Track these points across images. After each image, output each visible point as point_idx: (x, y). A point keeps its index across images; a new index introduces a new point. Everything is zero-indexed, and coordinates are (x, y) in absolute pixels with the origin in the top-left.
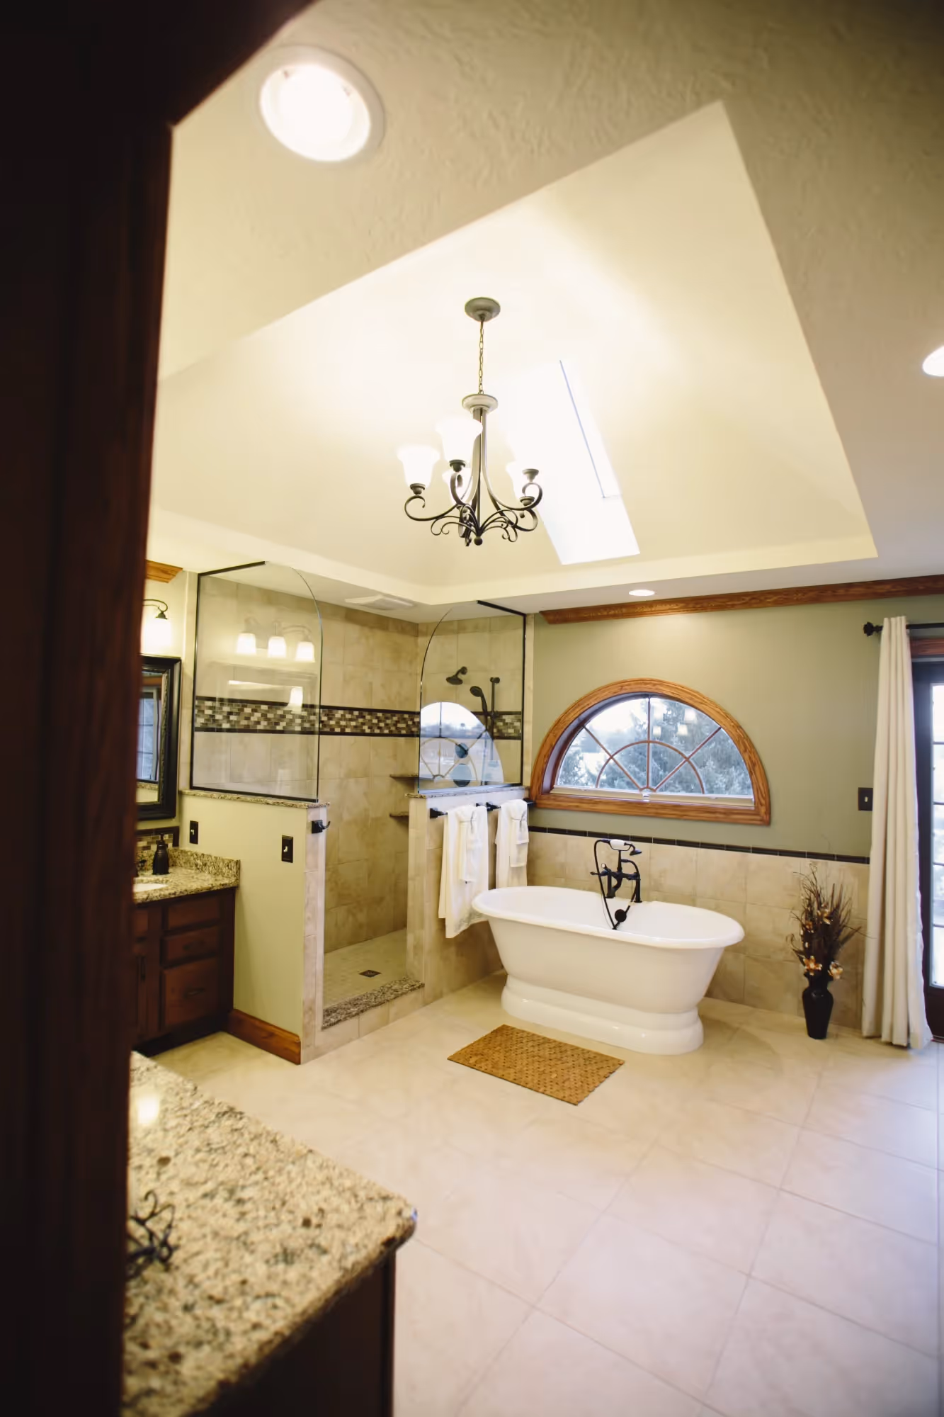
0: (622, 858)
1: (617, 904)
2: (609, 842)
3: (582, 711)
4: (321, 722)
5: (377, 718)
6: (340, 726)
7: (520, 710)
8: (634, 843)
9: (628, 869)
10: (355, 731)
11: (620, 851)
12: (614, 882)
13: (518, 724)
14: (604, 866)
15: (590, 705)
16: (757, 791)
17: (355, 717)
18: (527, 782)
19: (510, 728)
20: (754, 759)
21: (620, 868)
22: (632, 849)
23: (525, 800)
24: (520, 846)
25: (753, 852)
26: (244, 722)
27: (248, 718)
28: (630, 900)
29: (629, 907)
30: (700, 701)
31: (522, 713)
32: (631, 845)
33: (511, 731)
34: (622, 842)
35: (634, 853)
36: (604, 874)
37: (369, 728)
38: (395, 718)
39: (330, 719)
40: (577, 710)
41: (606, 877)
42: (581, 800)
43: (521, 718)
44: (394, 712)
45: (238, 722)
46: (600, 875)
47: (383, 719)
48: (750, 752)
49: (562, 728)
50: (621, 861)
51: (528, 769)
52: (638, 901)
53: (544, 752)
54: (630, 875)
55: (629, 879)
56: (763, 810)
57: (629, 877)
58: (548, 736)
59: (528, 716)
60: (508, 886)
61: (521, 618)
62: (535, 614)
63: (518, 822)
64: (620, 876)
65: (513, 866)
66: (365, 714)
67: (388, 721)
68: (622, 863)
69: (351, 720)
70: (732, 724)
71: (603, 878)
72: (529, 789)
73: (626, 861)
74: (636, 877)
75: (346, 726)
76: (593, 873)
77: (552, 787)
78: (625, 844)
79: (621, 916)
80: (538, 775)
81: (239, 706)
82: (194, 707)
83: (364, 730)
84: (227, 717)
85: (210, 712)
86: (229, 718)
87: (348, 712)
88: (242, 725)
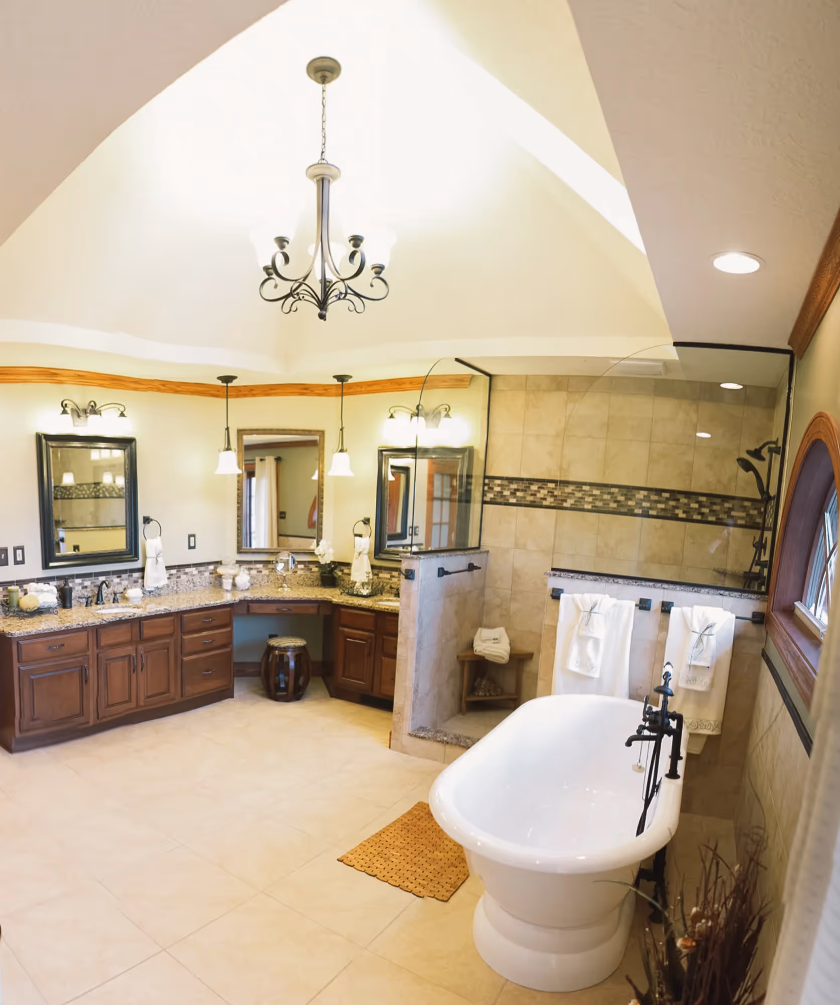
4: (616, 501)
6: (641, 507)
10: (662, 514)
26: (531, 498)
27: (534, 495)
37: (684, 512)
38: (727, 505)
39: (628, 499)
45: (525, 497)
67: (715, 508)
75: (650, 508)
81: (526, 483)
82: (484, 485)
83: (678, 514)
84: (513, 493)
85: (498, 489)
86: (515, 494)
87: (654, 493)
88: (528, 501)
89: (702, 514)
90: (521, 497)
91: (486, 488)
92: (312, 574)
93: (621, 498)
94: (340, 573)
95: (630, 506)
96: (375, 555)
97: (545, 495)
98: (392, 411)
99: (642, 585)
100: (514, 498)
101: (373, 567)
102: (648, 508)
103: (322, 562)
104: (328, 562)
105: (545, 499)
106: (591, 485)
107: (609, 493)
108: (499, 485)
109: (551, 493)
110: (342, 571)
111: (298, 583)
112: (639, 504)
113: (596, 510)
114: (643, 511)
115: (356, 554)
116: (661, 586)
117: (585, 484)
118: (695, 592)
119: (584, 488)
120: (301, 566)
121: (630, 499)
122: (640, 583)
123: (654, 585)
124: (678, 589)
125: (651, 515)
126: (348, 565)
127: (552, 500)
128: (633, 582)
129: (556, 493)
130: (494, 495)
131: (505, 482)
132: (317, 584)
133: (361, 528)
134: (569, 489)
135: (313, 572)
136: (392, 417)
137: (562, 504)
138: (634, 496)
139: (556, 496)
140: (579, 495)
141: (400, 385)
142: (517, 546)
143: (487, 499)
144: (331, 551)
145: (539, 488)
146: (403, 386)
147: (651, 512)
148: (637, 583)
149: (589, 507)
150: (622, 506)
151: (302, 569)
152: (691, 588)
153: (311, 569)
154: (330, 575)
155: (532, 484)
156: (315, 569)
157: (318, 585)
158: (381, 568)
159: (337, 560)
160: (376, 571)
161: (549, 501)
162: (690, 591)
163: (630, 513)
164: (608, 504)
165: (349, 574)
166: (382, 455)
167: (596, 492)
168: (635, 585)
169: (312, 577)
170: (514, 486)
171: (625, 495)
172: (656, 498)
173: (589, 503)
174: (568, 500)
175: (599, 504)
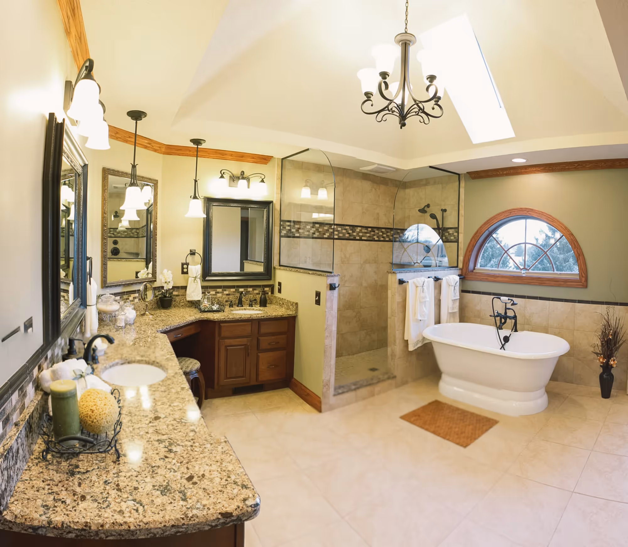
0: (507, 307)
1: (504, 333)
2: (500, 298)
3: (489, 227)
4: (348, 233)
5: (382, 232)
6: (359, 236)
7: (457, 226)
8: (514, 299)
9: (510, 313)
10: (369, 239)
11: (506, 303)
12: (503, 320)
13: (456, 234)
14: (496, 311)
15: (494, 223)
16: (580, 270)
17: (369, 231)
18: (460, 265)
19: (452, 236)
20: (579, 252)
21: (506, 313)
22: (512, 302)
23: (459, 275)
24: (454, 301)
25: (578, 303)
26: (307, 233)
27: (309, 231)
28: (511, 330)
29: (510, 334)
30: (552, 221)
31: (458, 228)
32: (512, 300)
33: (452, 238)
34: (507, 298)
35: (513, 304)
36: (497, 316)
37: (377, 237)
38: (392, 232)
39: (353, 232)
40: (487, 226)
41: (499, 318)
42: (489, 275)
43: (457, 231)
44: (391, 229)
45: (303, 233)
46: (495, 317)
47: (385, 232)
48: (577, 248)
49: (479, 236)
50: (506, 309)
51: (461, 258)
52: (516, 331)
53: (469, 249)
54: (511, 317)
55: (510, 319)
56: (583, 279)
57: (510, 318)
58: (471, 241)
59: (461, 230)
60: (447, 322)
61: (457, 176)
62: (464, 174)
63: (453, 287)
64: (506, 317)
65: (450, 311)
66: (375, 230)
67: (389, 234)
68: (507, 310)
69: (366, 233)
70: (569, 233)
71: (496, 318)
72: (461, 269)
73: (509, 309)
74: (515, 317)
75: (362, 236)
76: (491, 316)
77: (474, 269)
78: (509, 299)
79: (506, 339)
80: (466, 262)
81: (304, 225)
82: (280, 225)
83: (375, 238)
84: (298, 230)
85: (289, 228)
86: (299, 231)
87: (365, 229)
88: (305, 235)
89: (383, 237)
91: (282, 227)
96: (203, 278)
97: (314, 231)
98: (222, 173)
101: (203, 287)
104: (170, 287)
109: (317, 230)
115: (191, 278)
126: (183, 288)
129: (320, 230)
130: (287, 232)
132: (154, 307)
136: (222, 177)
137: (323, 236)
142: (301, 262)
145: (311, 227)
155: (307, 225)
158: (208, 288)
160: (204, 290)
161: (317, 234)
165: (182, 295)
166: (209, 203)
172: (366, 231)
173: (337, 235)
174: (326, 234)
175: (341, 235)
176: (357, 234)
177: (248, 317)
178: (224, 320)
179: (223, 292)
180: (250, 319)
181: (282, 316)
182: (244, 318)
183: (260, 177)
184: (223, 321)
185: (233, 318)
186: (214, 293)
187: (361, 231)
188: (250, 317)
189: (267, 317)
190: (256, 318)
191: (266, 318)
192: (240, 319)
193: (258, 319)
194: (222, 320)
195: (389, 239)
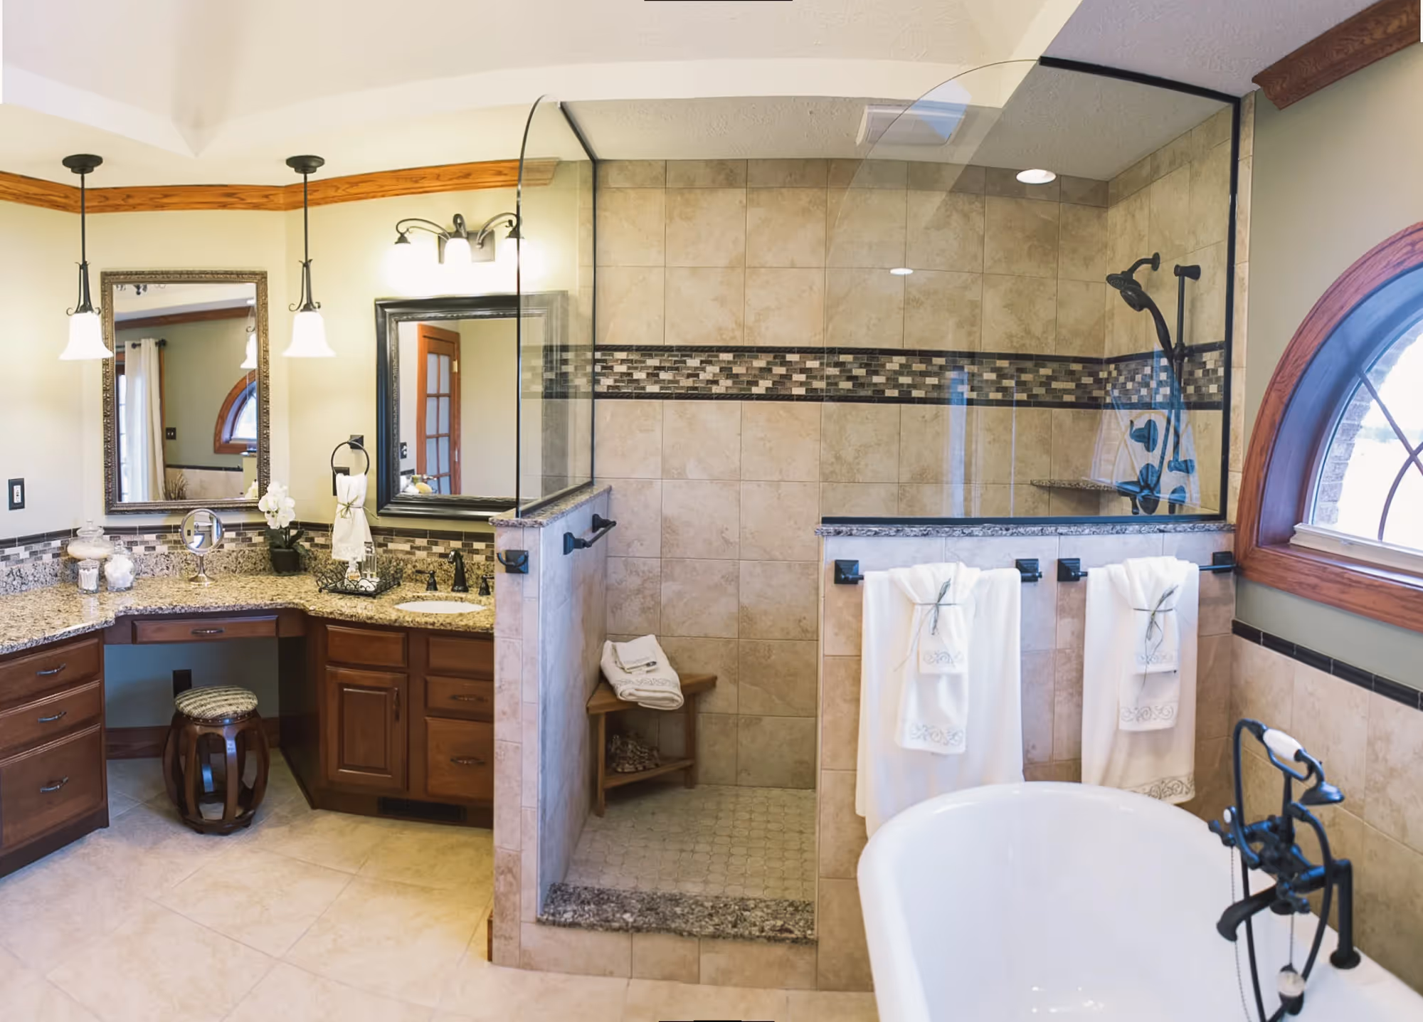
0: (1294, 801)
4: (851, 378)
5: (997, 370)
6: (897, 386)
7: (1224, 337)
10: (936, 394)
11: (1289, 775)
17: (936, 369)
21: (1288, 832)
22: (1314, 780)
35: (1318, 795)
37: (974, 389)
38: (1044, 371)
44: (1041, 360)
47: (1012, 371)
50: (1290, 809)
58: (1266, 398)
59: (1240, 349)
62: (1254, 92)
66: (963, 362)
68: (1293, 818)
69: (924, 374)
73: (1302, 816)
81: (676, 356)
85: (623, 369)
88: (682, 388)
89: (1004, 390)
90: (670, 382)
91: (598, 368)
92: (253, 548)
93: (861, 372)
94: (307, 545)
95: (875, 384)
96: (378, 509)
97: (714, 375)
98: (402, 228)
99: (1019, 534)
100: (656, 382)
101: (374, 531)
102: (909, 386)
103: (274, 525)
104: (285, 525)
105: (716, 382)
106: (801, 351)
107: (837, 364)
108: (623, 361)
109: (726, 371)
110: (311, 540)
111: (225, 568)
112: (892, 381)
113: (813, 396)
114: (900, 392)
115: (340, 507)
116: (1056, 530)
117: (791, 350)
118: (1117, 533)
119: (790, 357)
120: (232, 535)
121: (876, 373)
122: (1014, 531)
123: (1042, 530)
124: (1087, 531)
125: (914, 398)
126: (325, 528)
127: (729, 383)
128: (1001, 529)
129: (736, 370)
130: (616, 381)
131: (634, 356)
132: (262, 567)
133: (346, 457)
134: (760, 363)
135: (255, 545)
136: (402, 239)
137: (750, 390)
138: (883, 366)
139: (737, 375)
140: (782, 370)
141: (416, 182)
142: (666, 473)
143: (601, 388)
144: (290, 503)
145: (702, 362)
146: (425, 183)
147: (916, 393)
148: (1010, 531)
149: (801, 391)
150: (862, 385)
151: (232, 540)
152: (1109, 527)
153: (250, 539)
154: (291, 550)
155: (689, 356)
156: (258, 539)
157: (264, 569)
158: (391, 533)
159: (300, 520)
160: (381, 539)
161: (724, 385)
162: (1108, 533)
163: (878, 397)
164: (836, 384)
165: (327, 547)
166: (384, 315)
167: (812, 364)
168: (1005, 535)
169: (253, 554)
170: (653, 362)
171: (867, 365)
172: (922, 367)
173: (801, 384)
174: (761, 382)
175: (819, 384)
176: (888, 379)
177: (390, 620)
178: (330, 616)
179: (431, 549)
180: (397, 624)
181: (488, 629)
182: (380, 622)
183: (507, 224)
184: (327, 618)
185: (352, 616)
186: (407, 547)
187: (905, 370)
188: (396, 620)
189: (442, 628)
190: (412, 625)
191: (440, 630)
192: (369, 621)
193: (417, 628)
194: (326, 616)
195: (1029, 396)
